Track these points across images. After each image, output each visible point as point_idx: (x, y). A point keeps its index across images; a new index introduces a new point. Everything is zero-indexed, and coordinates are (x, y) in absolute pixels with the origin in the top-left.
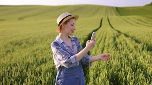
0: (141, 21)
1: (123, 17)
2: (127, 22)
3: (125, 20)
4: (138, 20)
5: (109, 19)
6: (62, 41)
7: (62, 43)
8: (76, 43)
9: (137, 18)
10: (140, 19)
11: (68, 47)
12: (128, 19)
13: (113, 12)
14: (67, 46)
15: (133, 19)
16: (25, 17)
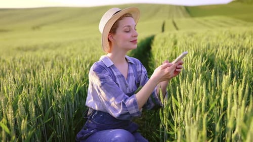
1: (198, 19)
6: (112, 64)
7: (112, 66)
13: (181, 13)
14: (119, 74)
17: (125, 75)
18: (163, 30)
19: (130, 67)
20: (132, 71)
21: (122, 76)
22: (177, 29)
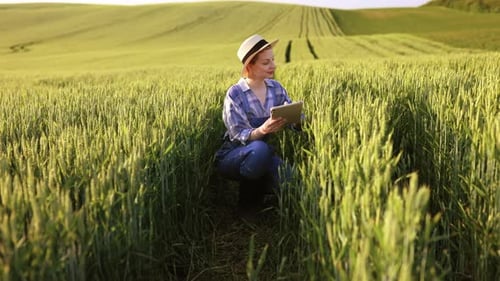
0: (411, 47)
1: (357, 38)
2: (371, 51)
3: (363, 47)
4: (405, 44)
5: (312, 44)
6: (249, 88)
8: (274, 93)
9: (402, 40)
10: (409, 42)
11: (257, 101)
12: (372, 42)
15: (388, 44)
16: (32, 43)
17: (263, 102)
18: (288, 59)
19: (269, 91)
20: (270, 95)
21: (258, 101)
22: (316, 57)
